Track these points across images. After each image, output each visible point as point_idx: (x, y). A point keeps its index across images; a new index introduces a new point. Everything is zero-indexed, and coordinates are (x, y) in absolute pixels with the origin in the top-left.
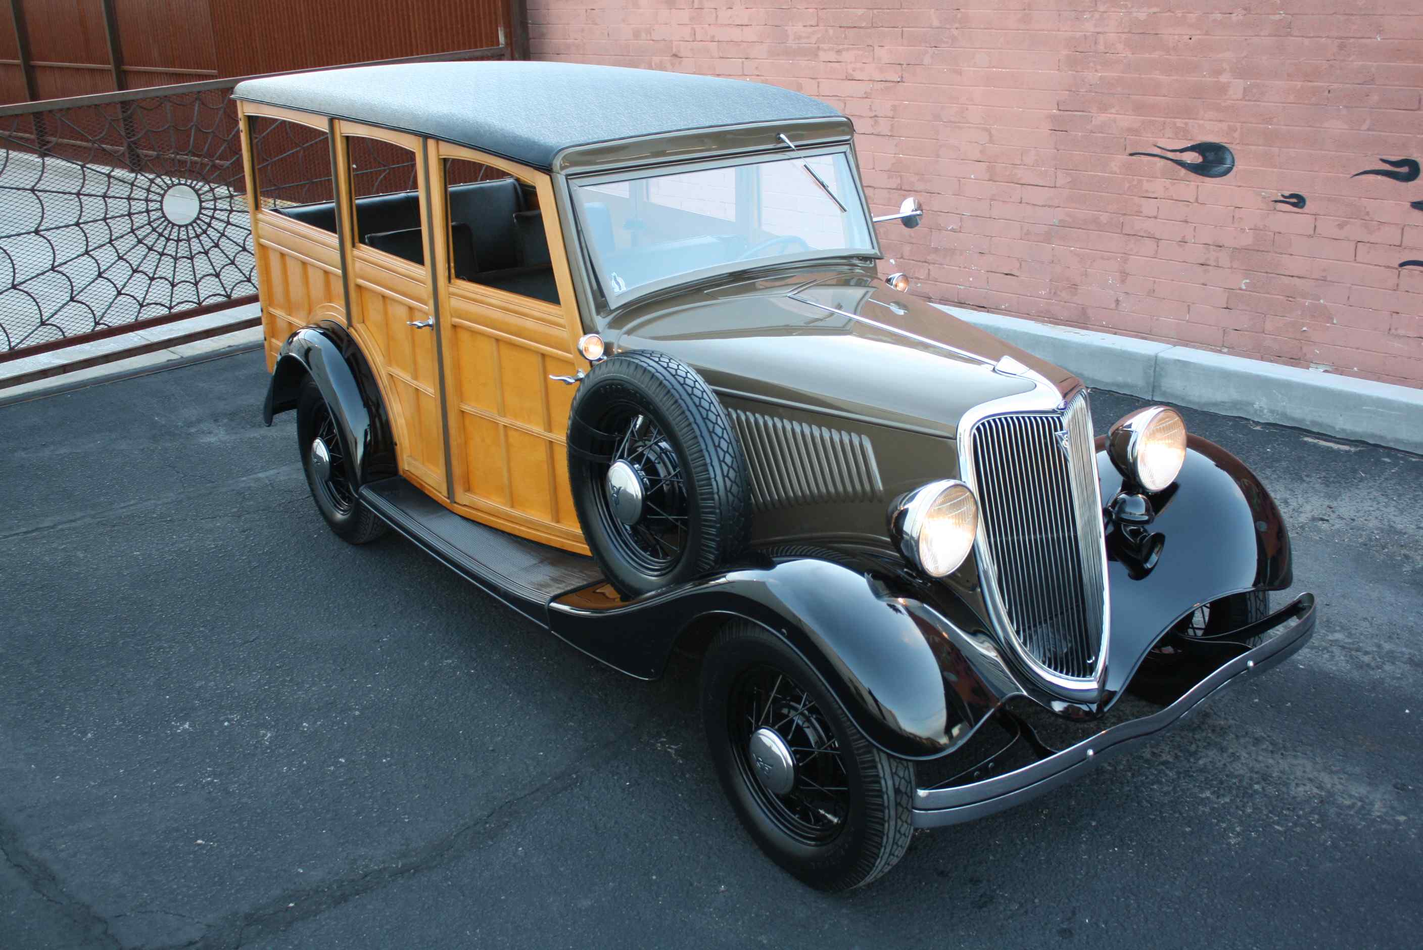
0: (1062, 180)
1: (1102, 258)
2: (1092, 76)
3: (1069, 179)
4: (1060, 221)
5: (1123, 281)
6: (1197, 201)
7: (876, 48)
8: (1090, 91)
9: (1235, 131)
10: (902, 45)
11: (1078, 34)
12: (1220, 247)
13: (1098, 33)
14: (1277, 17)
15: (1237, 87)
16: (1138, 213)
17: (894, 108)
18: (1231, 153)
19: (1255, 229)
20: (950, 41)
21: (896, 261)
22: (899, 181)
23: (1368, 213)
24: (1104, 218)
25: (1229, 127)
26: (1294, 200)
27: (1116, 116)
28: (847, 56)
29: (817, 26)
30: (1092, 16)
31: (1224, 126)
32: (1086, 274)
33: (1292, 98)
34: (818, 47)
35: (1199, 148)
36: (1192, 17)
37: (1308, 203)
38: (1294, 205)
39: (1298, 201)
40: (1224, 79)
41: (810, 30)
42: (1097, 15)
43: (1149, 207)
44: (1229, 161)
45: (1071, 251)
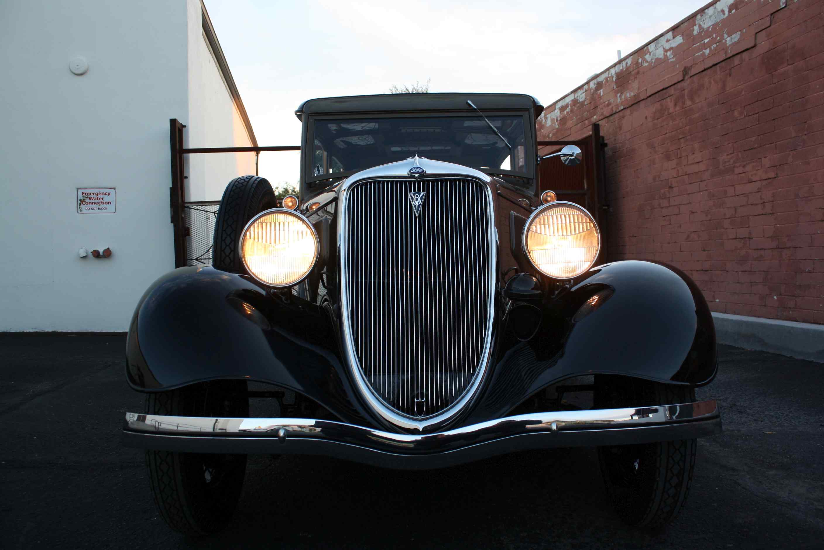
7: (763, 159)
10: (776, 153)
17: (773, 195)
20: (802, 144)
21: (777, 297)
22: (778, 242)
28: (749, 168)
29: (733, 153)
34: (734, 166)
41: (729, 157)
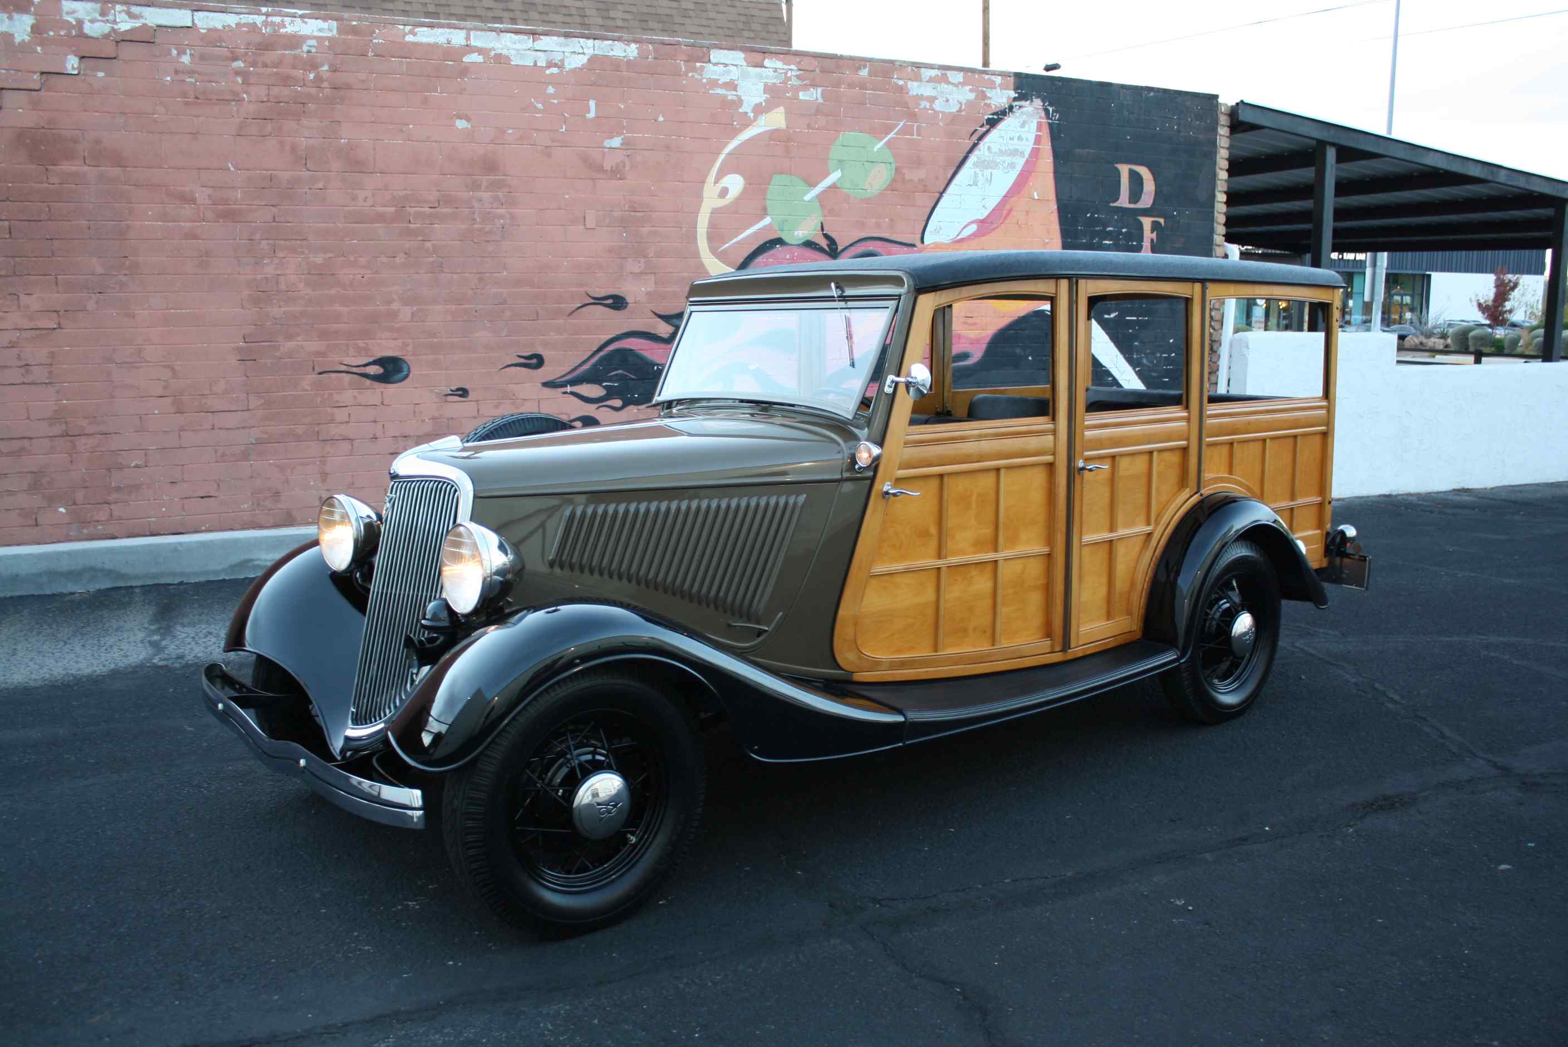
0: (254, 402)
1: (302, 464)
2: (276, 311)
3: (263, 401)
4: (256, 439)
5: (324, 481)
6: (382, 403)
7: (23, 297)
8: (276, 324)
9: (408, 345)
10: (58, 292)
11: (259, 277)
12: (405, 437)
13: (278, 275)
14: (431, 259)
15: (406, 312)
16: (332, 421)
17: (52, 355)
18: (406, 363)
19: (433, 418)
20: (118, 287)
22: (64, 427)
23: (514, 395)
24: (300, 429)
25: (403, 343)
26: (460, 393)
27: (304, 343)
30: (272, 261)
31: (399, 343)
32: (287, 481)
33: (449, 318)
35: (380, 362)
36: (362, 261)
37: (470, 393)
38: (460, 396)
39: (463, 392)
40: (395, 306)
42: (276, 261)
43: (341, 415)
44: (405, 369)
45: (270, 464)
